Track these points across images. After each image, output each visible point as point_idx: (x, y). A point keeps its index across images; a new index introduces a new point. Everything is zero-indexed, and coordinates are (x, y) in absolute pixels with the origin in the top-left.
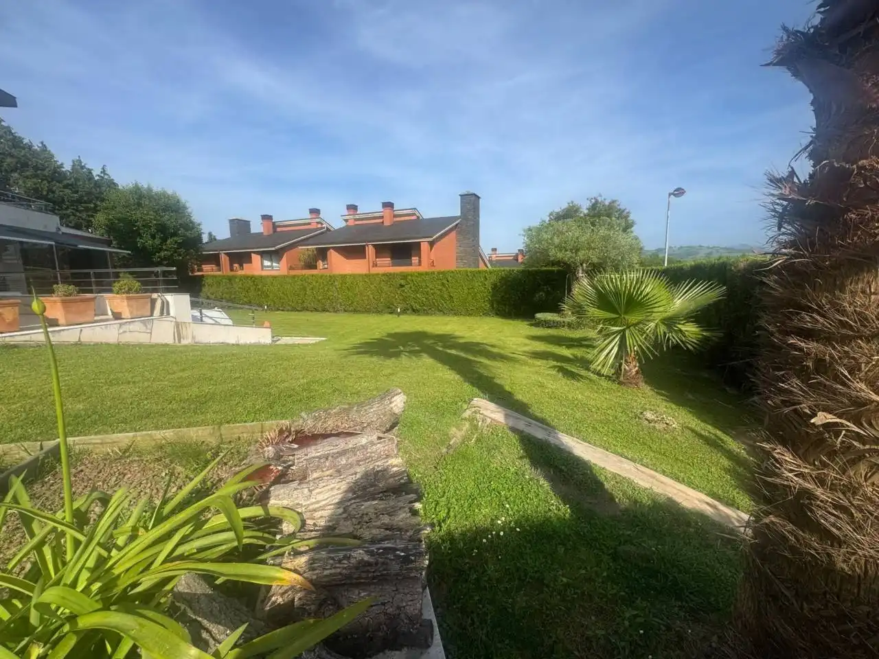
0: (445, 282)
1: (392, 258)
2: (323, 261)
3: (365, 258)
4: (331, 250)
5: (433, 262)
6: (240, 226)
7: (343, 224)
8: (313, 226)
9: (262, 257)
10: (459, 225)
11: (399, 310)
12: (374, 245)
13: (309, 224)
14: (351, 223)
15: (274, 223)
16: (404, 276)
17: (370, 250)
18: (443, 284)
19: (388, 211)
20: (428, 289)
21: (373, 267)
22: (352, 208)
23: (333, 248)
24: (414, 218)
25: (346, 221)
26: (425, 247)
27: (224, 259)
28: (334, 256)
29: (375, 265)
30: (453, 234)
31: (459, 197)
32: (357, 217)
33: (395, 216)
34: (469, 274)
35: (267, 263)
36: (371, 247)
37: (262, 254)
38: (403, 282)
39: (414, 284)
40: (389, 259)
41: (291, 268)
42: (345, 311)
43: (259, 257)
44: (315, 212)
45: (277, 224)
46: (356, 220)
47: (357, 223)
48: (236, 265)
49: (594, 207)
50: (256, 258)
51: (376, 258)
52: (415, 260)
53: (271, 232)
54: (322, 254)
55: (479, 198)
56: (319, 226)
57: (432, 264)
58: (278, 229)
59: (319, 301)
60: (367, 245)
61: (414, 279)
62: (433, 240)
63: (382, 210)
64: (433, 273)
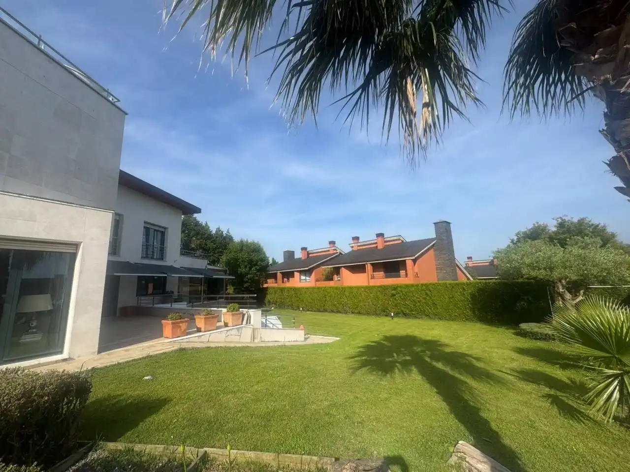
0: (429, 293)
1: (385, 272)
2: (337, 275)
3: (366, 272)
4: (343, 268)
5: (417, 274)
6: (289, 255)
7: (351, 249)
8: (331, 252)
9: (300, 274)
10: (434, 246)
11: (392, 314)
12: (372, 264)
13: (328, 251)
14: (355, 249)
15: (308, 252)
16: (395, 288)
17: (369, 267)
18: (427, 294)
19: (380, 238)
21: (371, 278)
22: (356, 239)
23: (344, 267)
24: (400, 242)
25: (352, 247)
26: (409, 263)
27: (279, 276)
28: (345, 272)
29: (373, 277)
30: (431, 252)
31: (434, 225)
32: (359, 244)
33: (385, 242)
34: (448, 286)
35: (303, 277)
36: (369, 265)
37: (300, 272)
38: (394, 292)
39: (403, 294)
40: (382, 273)
41: (317, 280)
42: (353, 313)
43: (299, 274)
44: (332, 243)
45: (310, 252)
46: (358, 246)
47: (359, 248)
48: (285, 279)
49: (561, 225)
50: (297, 274)
51: (373, 272)
52: (402, 272)
53: (306, 257)
54: (337, 271)
55: (449, 223)
56: (335, 252)
57: (417, 276)
58: (310, 255)
59: (335, 305)
60: (367, 264)
61: (403, 290)
62: (416, 258)
63: (376, 238)
64: (417, 285)
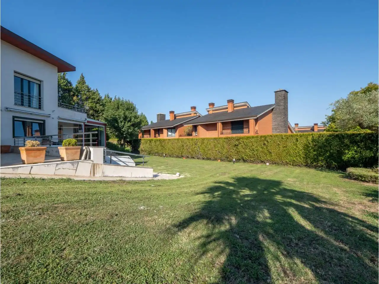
0: (266, 142)
1: (232, 129)
2: (195, 132)
3: (217, 130)
4: (199, 126)
5: (257, 131)
6: (161, 117)
7: (207, 113)
8: (192, 115)
9: (168, 131)
10: (274, 109)
11: (234, 160)
12: (222, 123)
13: (191, 114)
14: (211, 112)
15: (175, 115)
16: (238, 139)
17: (220, 126)
18: (264, 144)
19: (230, 104)
20: (254, 147)
21: (221, 134)
22: (212, 104)
23: (200, 125)
24: (246, 107)
25: (208, 111)
26: (252, 122)
27: (152, 132)
28: (200, 129)
29: (222, 133)
30: (271, 115)
31: (274, 93)
32: (214, 109)
33: (234, 107)
34: (284, 137)
35: (170, 133)
36: (220, 124)
37: (168, 129)
38: (237, 143)
39: (244, 144)
40: (230, 130)
41: (180, 136)
42: (203, 159)
43: (166, 130)
44: (194, 108)
46: (213, 111)
47: (214, 112)
48: (157, 135)
50: (165, 131)
51: (223, 129)
52: (245, 130)
53: (174, 119)
54: (195, 128)
55: (287, 92)
56: (195, 115)
57: (257, 132)
58: (177, 118)
59: (190, 152)
60: (218, 123)
61: (245, 140)
62: (258, 118)
63: (227, 104)
64: (257, 137)
